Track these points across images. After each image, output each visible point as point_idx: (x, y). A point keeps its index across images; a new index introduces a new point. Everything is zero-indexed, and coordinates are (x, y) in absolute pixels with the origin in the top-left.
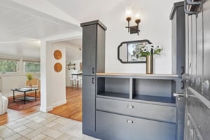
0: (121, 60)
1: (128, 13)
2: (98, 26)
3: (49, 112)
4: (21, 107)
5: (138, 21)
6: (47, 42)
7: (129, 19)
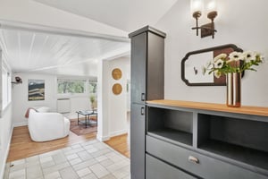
0: (186, 82)
1: (196, 6)
2: (149, 33)
3: (105, 142)
4: (81, 131)
5: (212, 15)
6: (104, 61)
7: (196, 15)
